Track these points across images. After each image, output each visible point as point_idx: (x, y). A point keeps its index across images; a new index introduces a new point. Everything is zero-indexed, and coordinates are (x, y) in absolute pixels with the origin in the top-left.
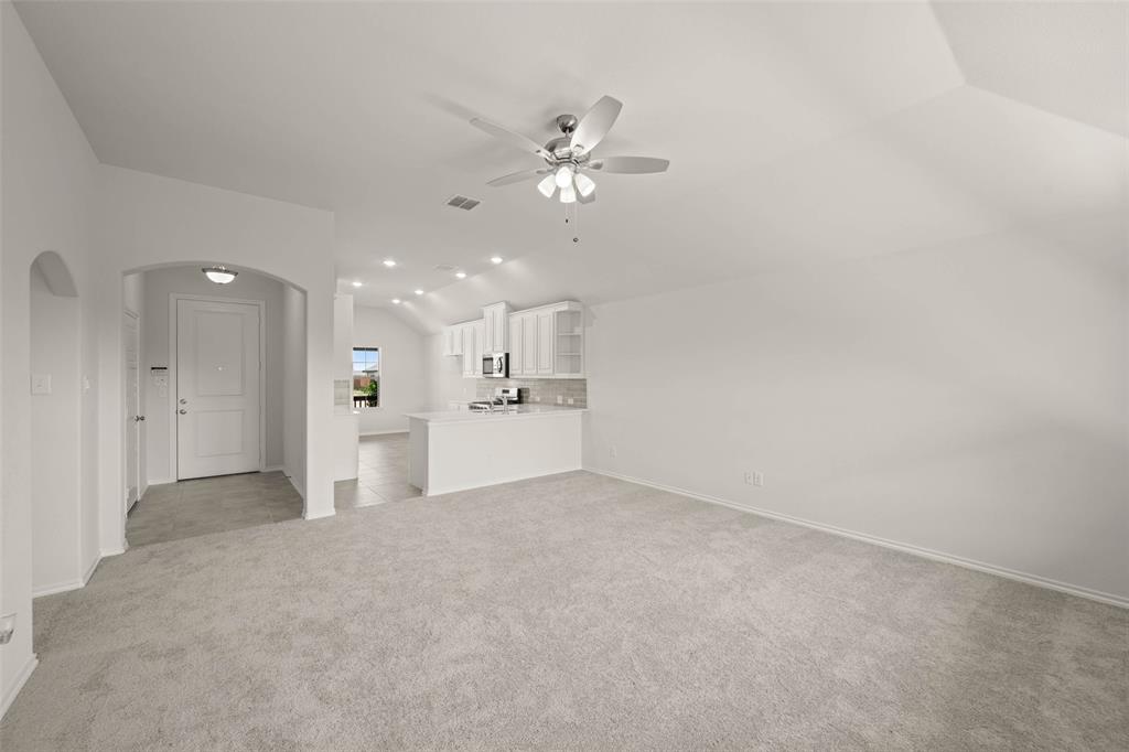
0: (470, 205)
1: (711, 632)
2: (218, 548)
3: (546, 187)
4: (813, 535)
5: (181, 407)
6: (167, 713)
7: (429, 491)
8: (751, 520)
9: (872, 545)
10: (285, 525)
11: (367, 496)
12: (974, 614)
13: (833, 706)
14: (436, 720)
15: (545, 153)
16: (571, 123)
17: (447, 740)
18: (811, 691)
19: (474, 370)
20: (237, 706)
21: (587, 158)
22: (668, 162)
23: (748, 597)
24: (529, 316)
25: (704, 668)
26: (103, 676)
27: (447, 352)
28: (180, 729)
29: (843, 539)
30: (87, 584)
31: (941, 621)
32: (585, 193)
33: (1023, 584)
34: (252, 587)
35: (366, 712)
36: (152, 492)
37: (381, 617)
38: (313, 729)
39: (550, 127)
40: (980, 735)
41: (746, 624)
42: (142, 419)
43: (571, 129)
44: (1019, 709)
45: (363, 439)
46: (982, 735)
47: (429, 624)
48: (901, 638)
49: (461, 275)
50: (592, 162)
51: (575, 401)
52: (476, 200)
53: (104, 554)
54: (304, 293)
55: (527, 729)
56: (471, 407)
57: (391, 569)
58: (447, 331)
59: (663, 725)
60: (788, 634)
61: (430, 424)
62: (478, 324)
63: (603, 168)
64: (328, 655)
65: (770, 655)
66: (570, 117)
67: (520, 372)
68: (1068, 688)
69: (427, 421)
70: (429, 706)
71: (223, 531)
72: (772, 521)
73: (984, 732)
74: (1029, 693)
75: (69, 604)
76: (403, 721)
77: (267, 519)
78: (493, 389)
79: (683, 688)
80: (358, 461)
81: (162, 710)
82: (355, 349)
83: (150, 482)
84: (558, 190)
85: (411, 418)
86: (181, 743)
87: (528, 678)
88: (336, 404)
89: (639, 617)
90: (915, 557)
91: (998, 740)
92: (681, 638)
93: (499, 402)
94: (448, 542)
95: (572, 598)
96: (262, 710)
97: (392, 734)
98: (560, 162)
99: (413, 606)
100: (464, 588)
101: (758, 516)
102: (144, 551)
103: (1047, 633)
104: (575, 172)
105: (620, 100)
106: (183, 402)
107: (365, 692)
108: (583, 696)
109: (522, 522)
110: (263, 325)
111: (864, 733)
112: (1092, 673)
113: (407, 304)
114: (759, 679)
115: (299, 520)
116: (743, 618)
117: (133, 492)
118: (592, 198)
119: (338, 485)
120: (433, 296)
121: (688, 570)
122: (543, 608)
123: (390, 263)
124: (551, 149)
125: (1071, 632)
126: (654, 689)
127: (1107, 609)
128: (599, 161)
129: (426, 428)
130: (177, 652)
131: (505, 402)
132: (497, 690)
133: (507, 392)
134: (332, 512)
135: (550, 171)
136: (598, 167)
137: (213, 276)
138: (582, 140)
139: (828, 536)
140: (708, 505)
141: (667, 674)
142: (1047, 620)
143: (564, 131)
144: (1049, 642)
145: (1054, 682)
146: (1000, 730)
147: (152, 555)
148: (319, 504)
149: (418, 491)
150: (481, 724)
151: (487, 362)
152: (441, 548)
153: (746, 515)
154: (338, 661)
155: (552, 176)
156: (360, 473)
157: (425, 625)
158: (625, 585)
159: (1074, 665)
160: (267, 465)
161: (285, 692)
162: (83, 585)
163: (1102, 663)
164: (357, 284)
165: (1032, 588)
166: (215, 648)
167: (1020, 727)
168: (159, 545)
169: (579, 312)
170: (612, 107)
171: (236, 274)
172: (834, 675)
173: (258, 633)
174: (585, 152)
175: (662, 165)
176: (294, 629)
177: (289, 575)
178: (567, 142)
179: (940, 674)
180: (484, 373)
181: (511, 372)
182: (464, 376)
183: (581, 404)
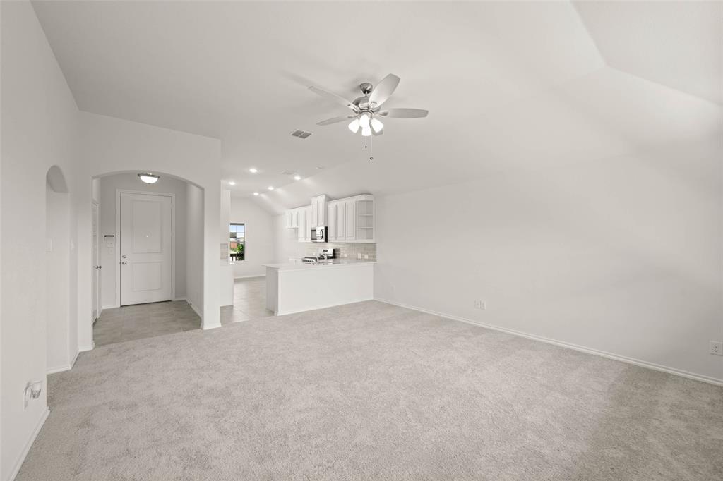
0: (305, 136)
1: (453, 395)
2: (151, 346)
3: (354, 126)
4: (517, 339)
5: (123, 260)
6: (131, 440)
7: (279, 312)
8: (479, 330)
9: (553, 345)
10: (191, 332)
11: (239, 316)
12: (613, 385)
13: (525, 437)
14: (290, 444)
15: (353, 107)
16: (369, 88)
17: (297, 455)
18: (512, 428)
19: (305, 237)
20: (172, 436)
21: (378, 110)
22: (427, 112)
23: (476, 375)
24: (340, 203)
25: (449, 415)
26: (89, 420)
27: (288, 226)
28: (140, 449)
29: (535, 341)
30: (73, 367)
31: (592, 389)
32: (377, 130)
33: (644, 368)
34: (174, 369)
35: (248, 440)
36: (105, 313)
37: (254, 386)
38: (218, 449)
39: (355, 90)
40: (611, 452)
41: (474, 390)
42: (100, 267)
43: (369, 92)
44: (635, 438)
45: (236, 281)
46: (612, 453)
47: (283, 391)
48: (567, 399)
49: (298, 178)
50: (381, 112)
51: (369, 256)
52: (308, 132)
53: (81, 350)
54: (202, 189)
55: (344, 449)
56: (304, 261)
57: (258, 359)
58: (288, 213)
59: (424, 447)
60: (500, 396)
61: (279, 271)
62: (308, 209)
63: (388, 115)
64: (223, 408)
65: (488, 408)
66: (368, 84)
67: (334, 238)
68: (665, 427)
69: (278, 269)
70: (286, 437)
71: (152, 336)
72: (492, 331)
73: (613, 450)
74: (642, 429)
75: (63, 379)
76: (270, 445)
77: (179, 330)
78: (318, 249)
79: (437, 427)
80: (233, 294)
81: (127, 438)
82: (231, 224)
83: (104, 307)
84: (361, 129)
85: (268, 268)
86: (141, 457)
87: (344, 421)
88: (221, 258)
89: (409, 387)
90: (579, 352)
91: (621, 455)
92: (435, 399)
93: (322, 257)
94: (292, 343)
95: (369, 376)
96: (187, 439)
97: (265, 452)
98: (362, 112)
99: (273, 380)
100: (303, 370)
101: (482, 328)
102: (105, 348)
103: (655, 395)
104: (371, 117)
105: (399, 76)
106: (124, 257)
107: (247, 428)
108: (377, 431)
109: (337, 331)
110: (174, 208)
111: (542, 451)
112: (680, 418)
113: (263, 196)
114: (482, 421)
115: (199, 330)
116: (472, 387)
117: (95, 313)
118: (381, 132)
119: (222, 308)
120: (280, 191)
121: (439, 360)
122: (352, 382)
123: (253, 171)
124: (357, 103)
125: (669, 395)
126: (419, 427)
127: (692, 382)
128: (385, 111)
129: (277, 273)
130: (132, 406)
131: (326, 257)
132: (326, 427)
133: (327, 251)
134: (219, 325)
135: (356, 117)
136: (385, 114)
137: (145, 179)
138: (376, 98)
139: (525, 339)
140: (452, 321)
141: (427, 418)
142: (656, 388)
143: (364, 92)
144: (656, 401)
145: (656, 423)
146: (622, 449)
147: (110, 350)
148: (211, 321)
149: (272, 312)
150: (317, 446)
151: (314, 233)
152: (288, 347)
153: (475, 327)
154: (230, 412)
155: (357, 120)
156: (234, 302)
157: (281, 391)
158: (401, 369)
159: (670, 414)
160: (176, 296)
161: (199, 429)
162: (70, 368)
163: (686, 412)
164: (232, 183)
165: (648, 370)
166: (155, 404)
167: (635, 448)
168: (114, 344)
169: (372, 201)
170: (394, 80)
171: (159, 177)
172: (526, 419)
173: (180, 395)
174: (377, 106)
175: (424, 113)
176: (202, 393)
177: (196, 362)
178: (367, 99)
179: (590, 419)
180: (312, 239)
181: (329, 239)
182: (299, 241)
183: (373, 259)
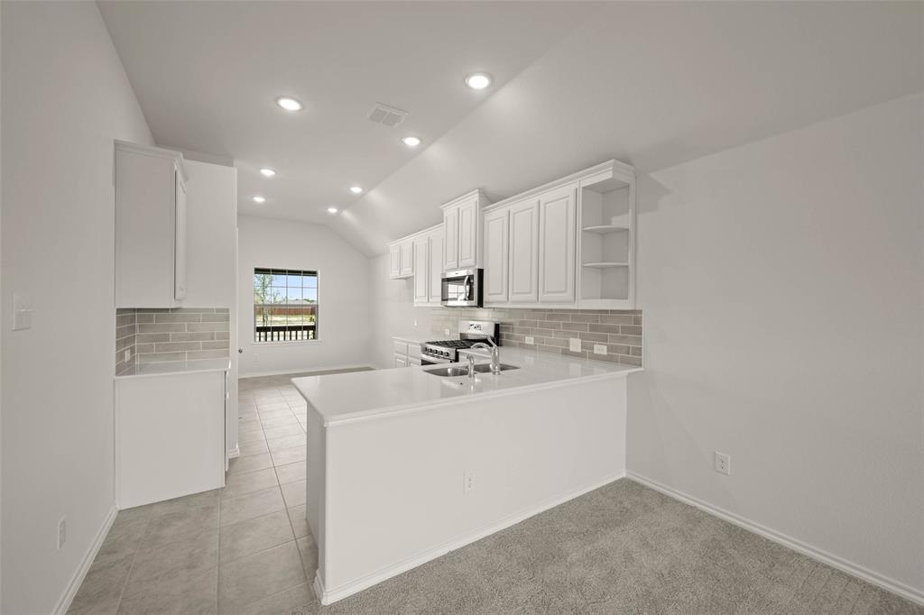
19: (429, 295)
24: (521, 208)
27: (394, 273)
49: (412, 141)
51: (610, 349)
56: (425, 350)
58: (393, 247)
62: (435, 232)
67: (503, 297)
93: (465, 342)
120: (375, 196)
133: (478, 327)
151: (448, 285)
169: (627, 186)
180: (443, 300)
181: (486, 297)
182: (415, 305)
183: (632, 357)
